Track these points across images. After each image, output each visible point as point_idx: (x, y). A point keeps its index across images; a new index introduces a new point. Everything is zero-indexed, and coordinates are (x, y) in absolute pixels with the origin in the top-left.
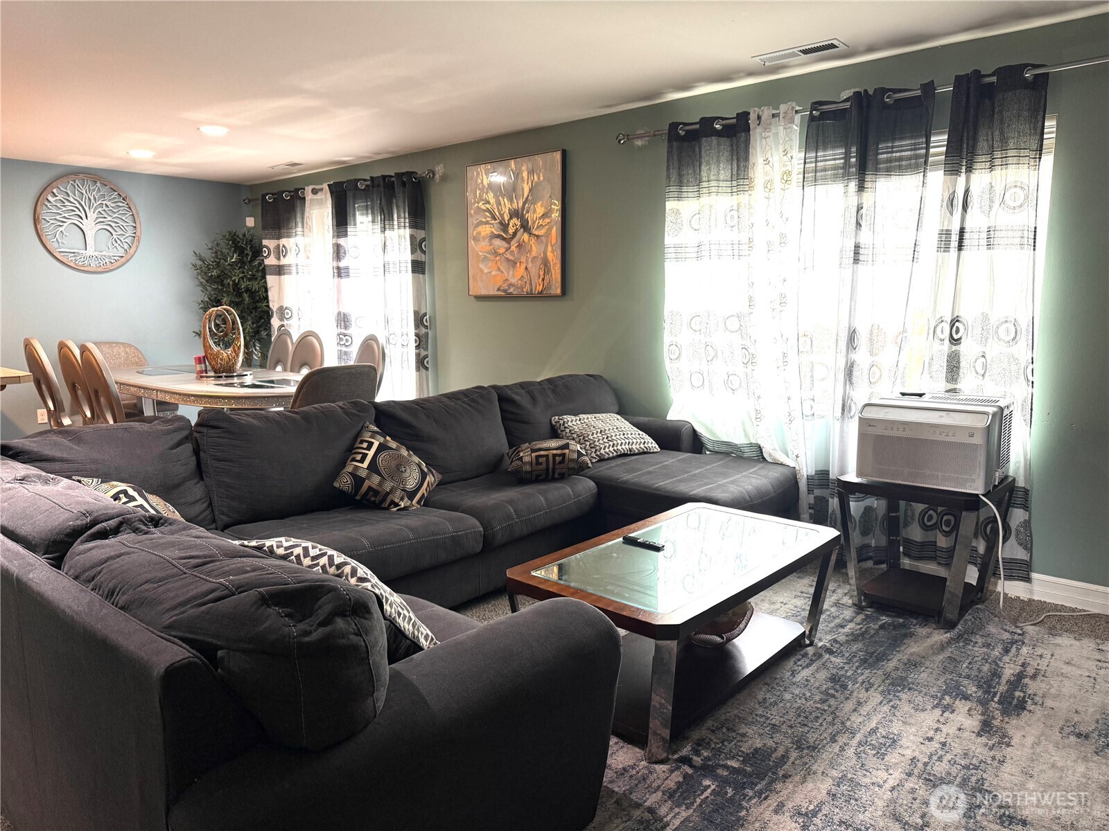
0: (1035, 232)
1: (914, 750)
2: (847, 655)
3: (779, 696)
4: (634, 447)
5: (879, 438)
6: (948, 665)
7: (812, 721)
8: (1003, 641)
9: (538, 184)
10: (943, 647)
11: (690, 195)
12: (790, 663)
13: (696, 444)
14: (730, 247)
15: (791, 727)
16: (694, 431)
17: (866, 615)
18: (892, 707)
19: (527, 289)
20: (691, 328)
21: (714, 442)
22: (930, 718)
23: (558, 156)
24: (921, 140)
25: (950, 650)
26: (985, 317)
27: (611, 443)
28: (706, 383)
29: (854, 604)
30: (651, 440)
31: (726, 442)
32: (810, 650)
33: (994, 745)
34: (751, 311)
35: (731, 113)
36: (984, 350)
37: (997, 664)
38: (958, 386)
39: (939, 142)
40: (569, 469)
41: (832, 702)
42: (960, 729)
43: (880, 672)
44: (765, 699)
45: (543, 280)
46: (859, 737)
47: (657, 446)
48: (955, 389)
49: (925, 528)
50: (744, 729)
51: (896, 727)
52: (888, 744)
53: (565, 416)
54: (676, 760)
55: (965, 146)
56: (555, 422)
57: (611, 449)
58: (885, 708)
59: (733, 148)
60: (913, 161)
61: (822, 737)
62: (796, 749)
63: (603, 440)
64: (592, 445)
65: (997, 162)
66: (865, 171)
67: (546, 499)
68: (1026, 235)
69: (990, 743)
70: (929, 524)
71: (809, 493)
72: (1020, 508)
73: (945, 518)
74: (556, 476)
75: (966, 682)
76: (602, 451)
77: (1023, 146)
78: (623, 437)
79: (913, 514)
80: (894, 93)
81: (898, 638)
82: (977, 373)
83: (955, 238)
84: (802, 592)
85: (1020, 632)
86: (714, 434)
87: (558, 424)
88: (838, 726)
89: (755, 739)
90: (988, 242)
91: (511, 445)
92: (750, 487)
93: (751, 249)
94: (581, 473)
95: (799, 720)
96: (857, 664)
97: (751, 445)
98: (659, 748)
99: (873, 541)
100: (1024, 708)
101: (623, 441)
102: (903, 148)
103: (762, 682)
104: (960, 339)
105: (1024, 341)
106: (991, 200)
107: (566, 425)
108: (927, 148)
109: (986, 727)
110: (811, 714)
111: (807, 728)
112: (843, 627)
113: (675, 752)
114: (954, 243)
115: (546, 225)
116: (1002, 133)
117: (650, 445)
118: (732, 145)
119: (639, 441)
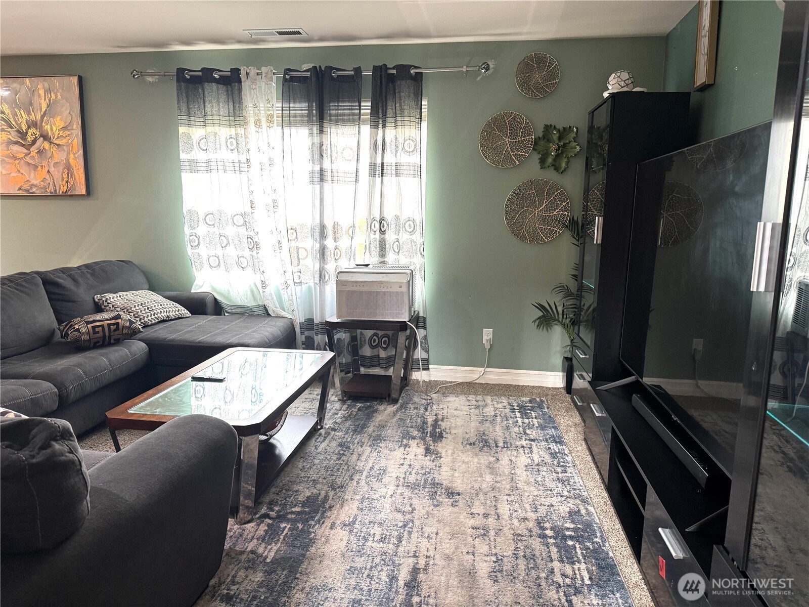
0: (420, 167)
1: (396, 473)
2: (344, 429)
3: (311, 463)
4: (171, 314)
5: (350, 294)
6: (400, 423)
7: (336, 472)
8: (423, 404)
9: (56, 101)
10: (395, 415)
11: (197, 123)
12: (313, 442)
13: (217, 308)
14: (231, 165)
15: (325, 478)
16: (215, 299)
17: (348, 405)
18: (378, 452)
19: (51, 189)
20: (206, 223)
21: (231, 306)
22: (399, 453)
23: (75, 80)
24: (355, 104)
25: (399, 415)
26: (397, 218)
27: (152, 313)
28: (222, 264)
29: (339, 400)
30: (183, 308)
31: (240, 306)
32: (322, 431)
33: (434, 459)
34: (253, 211)
35: (226, 67)
36: (398, 237)
37: (424, 417)
38: (386, 260)
39: (366, 105)
40: (123, 335)
41: (344, 458)
42: (415, 455)
43: (366, 435)
44: (304, 466)
45: (67, 182)
46: (365, 474)
47: (189, 313)
48: (384, 261)
49: (372, 347)
50: (296, 488)
51: (383, 463)
52: (382, 473)
53: (107, 294)
54: (259, 518)
55: (380, 111)
56: (98, 300)
57: (153, 317)
58: (374, 454)
59: (228, 93)
60: (351, 117)
61: (344, 480)
62: (332, 490)
63: (144, 311)
64: (137, 316)
65: (399, 123)
66: (323, 120)
67: (109, 361)
68: (416, 169)
69: (432, 458)
70: (374, 345)
71: (301, 335)
72: (422, 328)
73: (383, 340)
74: (112, 341)
75: (412, 430)
76: (146, 319)
77: (412, 115)
78: (161, 307)
79: (365, 340)
80: (337, 71)
81: (370, 415)
82: (395, 251)
83: (378, 169)
84: (306, 399)
85: (430, 398)
86: (230, 300)
87: (101, 301)
88: (352, 471)
89: (305, 492)
90: (396, 172)
91: (60, 322)
92: (267, 334)
93: (249, 167)
94: (132, 338)
95: (328, 473)
96: (352, 433)
97: (259, 306)
98: (245, 514)
99: (344, 360)
100: (443, 437)
101: (161, 310)
102: (344, 107)
103: (299, 457)
104: (385, 231)
105: (418, 231)
106: (397, 146)
107: (109, 301)
108: (360, 109)
109: (428, 451)
110: (334, 468)
111: (334, 477)
112: (337, 414)
113: (255, 514)
114: (378, 172)
115: (66, 136)
116: (401, 106)
117: (184, 312)
118: (227, 91)
119: (174, 309)
